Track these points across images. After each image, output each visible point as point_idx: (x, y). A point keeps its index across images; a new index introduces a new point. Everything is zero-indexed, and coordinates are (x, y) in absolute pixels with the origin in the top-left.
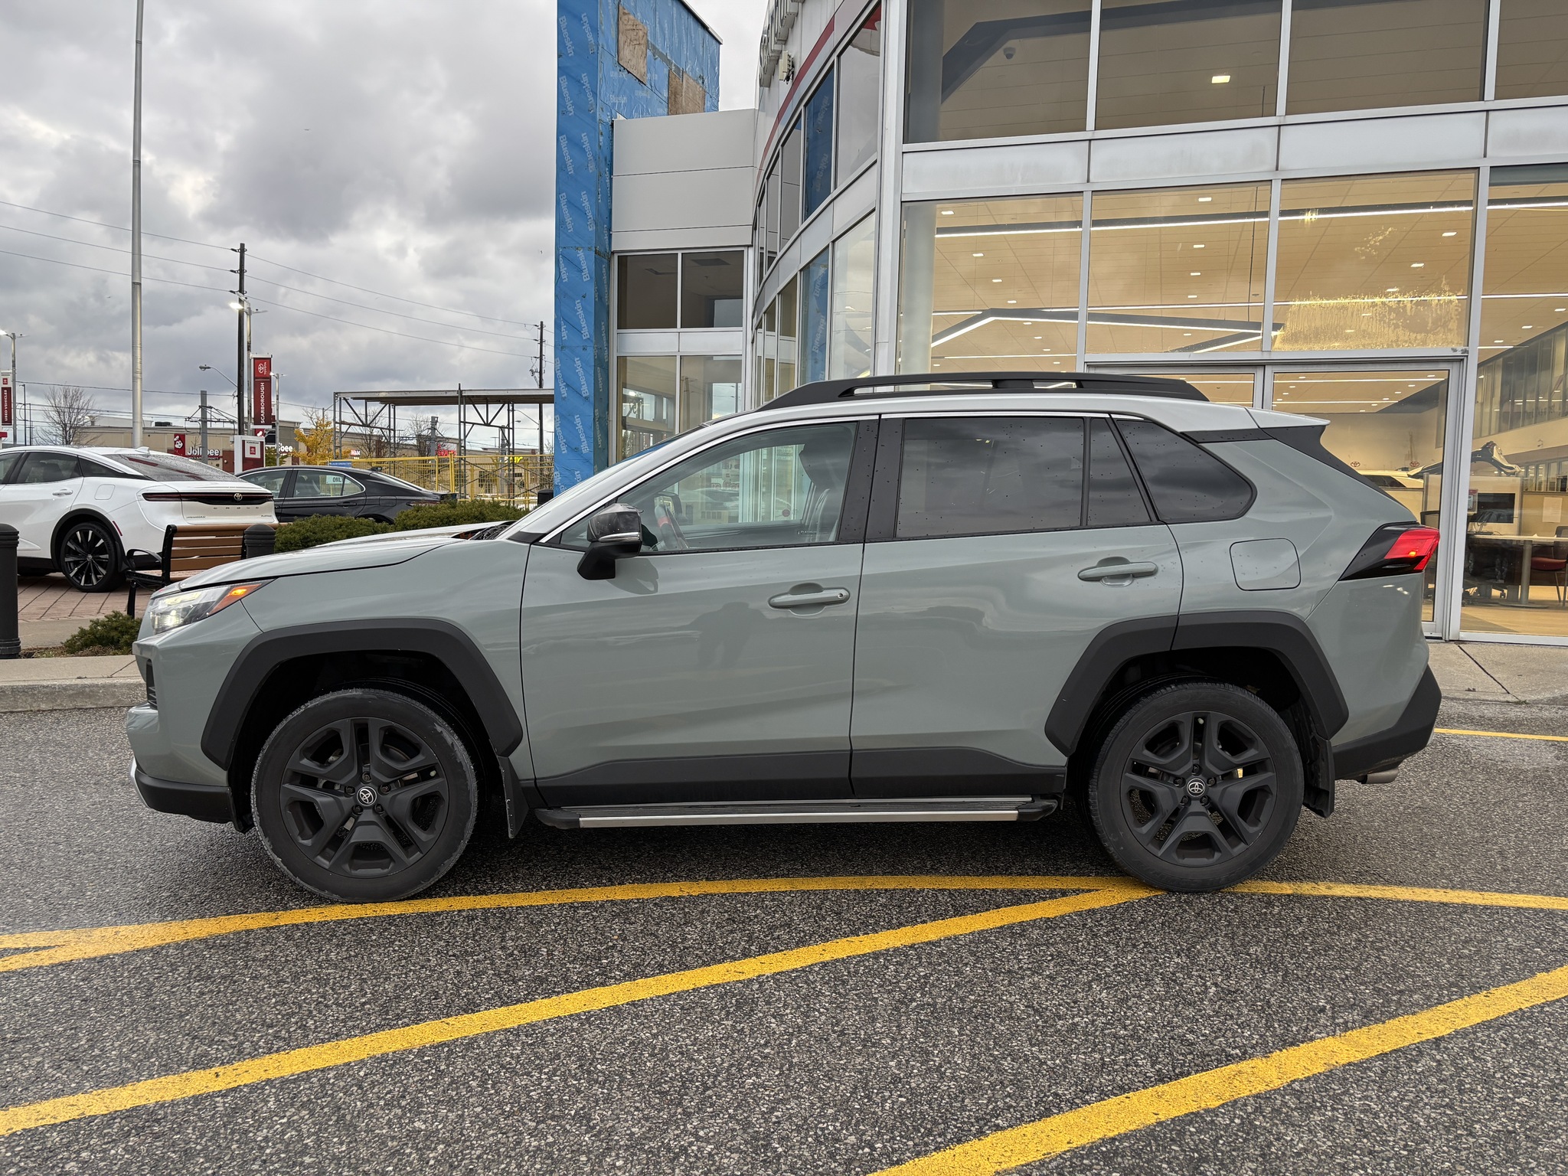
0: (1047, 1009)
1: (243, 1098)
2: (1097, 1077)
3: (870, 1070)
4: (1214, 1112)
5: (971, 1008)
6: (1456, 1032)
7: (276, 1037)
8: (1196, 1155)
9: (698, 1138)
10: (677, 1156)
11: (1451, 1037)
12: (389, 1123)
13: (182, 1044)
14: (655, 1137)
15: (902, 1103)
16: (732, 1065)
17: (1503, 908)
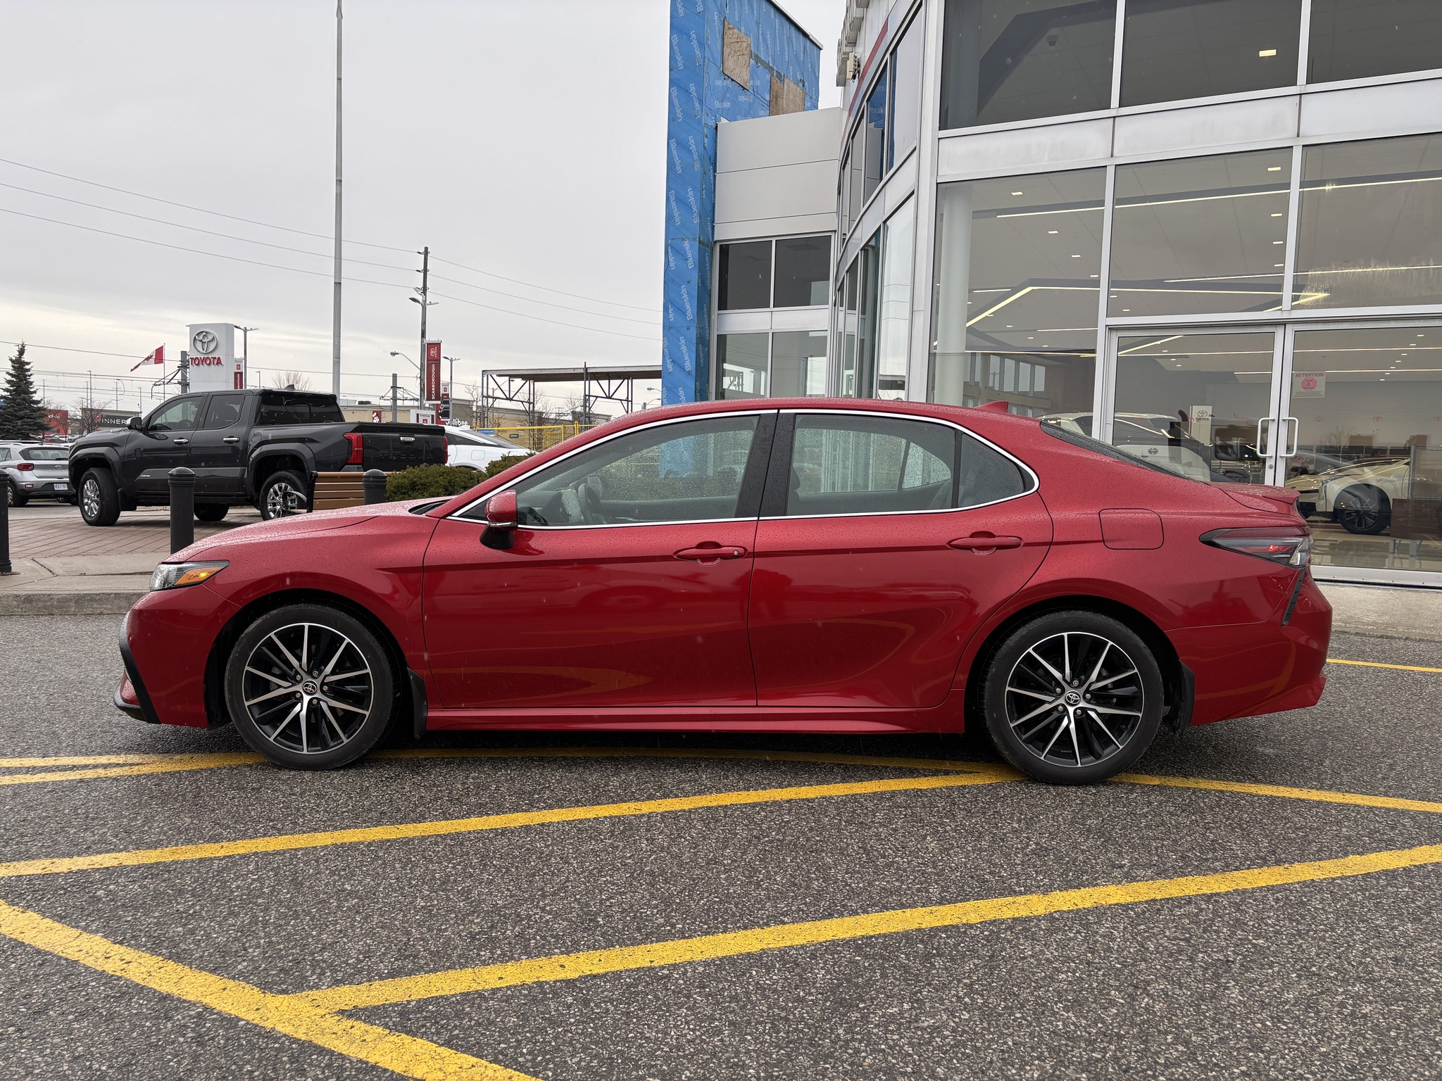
0: (876, 850)
1: (232, 862)
2: (886, 898)
3: (703, 879)
4: (971, 926)
5: (812, 846)
6: (1236, 891)
7: (273, 827)
8: (934, 951)
9: (543, 910)
10: (523, 920)
11: (1227, 893)
12: (326, 885)
13: (207, 827)
14: (513, 907)
15: (716, 902)
16: (594, 869)
17: (1356, 806)
